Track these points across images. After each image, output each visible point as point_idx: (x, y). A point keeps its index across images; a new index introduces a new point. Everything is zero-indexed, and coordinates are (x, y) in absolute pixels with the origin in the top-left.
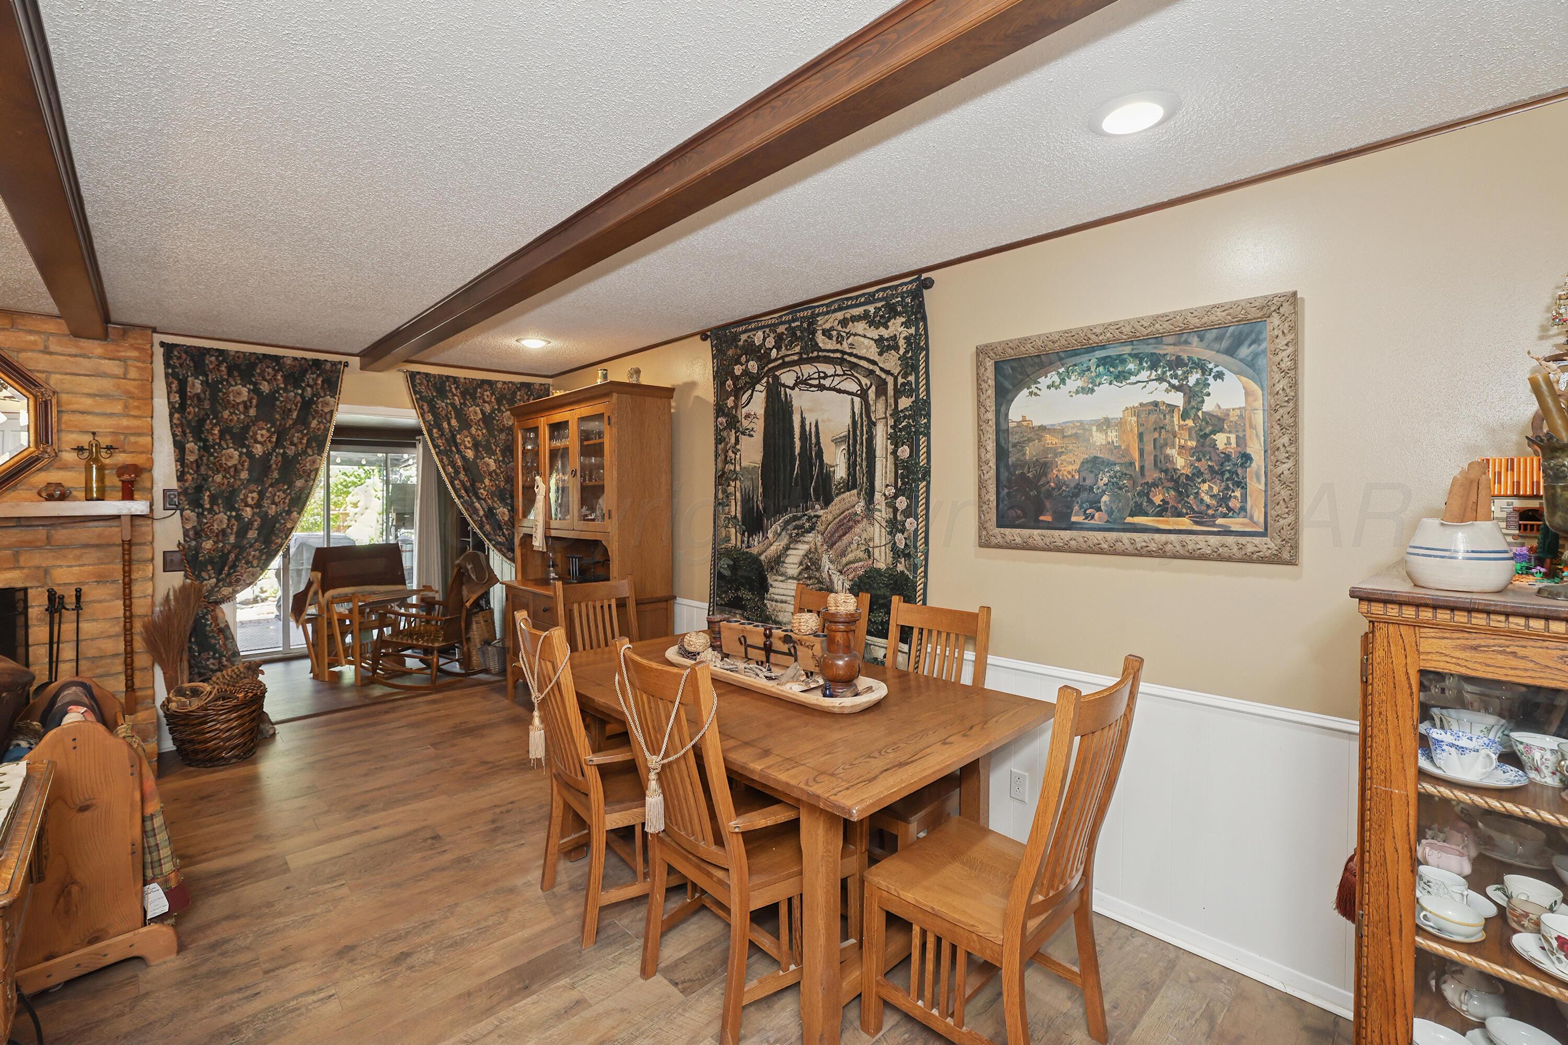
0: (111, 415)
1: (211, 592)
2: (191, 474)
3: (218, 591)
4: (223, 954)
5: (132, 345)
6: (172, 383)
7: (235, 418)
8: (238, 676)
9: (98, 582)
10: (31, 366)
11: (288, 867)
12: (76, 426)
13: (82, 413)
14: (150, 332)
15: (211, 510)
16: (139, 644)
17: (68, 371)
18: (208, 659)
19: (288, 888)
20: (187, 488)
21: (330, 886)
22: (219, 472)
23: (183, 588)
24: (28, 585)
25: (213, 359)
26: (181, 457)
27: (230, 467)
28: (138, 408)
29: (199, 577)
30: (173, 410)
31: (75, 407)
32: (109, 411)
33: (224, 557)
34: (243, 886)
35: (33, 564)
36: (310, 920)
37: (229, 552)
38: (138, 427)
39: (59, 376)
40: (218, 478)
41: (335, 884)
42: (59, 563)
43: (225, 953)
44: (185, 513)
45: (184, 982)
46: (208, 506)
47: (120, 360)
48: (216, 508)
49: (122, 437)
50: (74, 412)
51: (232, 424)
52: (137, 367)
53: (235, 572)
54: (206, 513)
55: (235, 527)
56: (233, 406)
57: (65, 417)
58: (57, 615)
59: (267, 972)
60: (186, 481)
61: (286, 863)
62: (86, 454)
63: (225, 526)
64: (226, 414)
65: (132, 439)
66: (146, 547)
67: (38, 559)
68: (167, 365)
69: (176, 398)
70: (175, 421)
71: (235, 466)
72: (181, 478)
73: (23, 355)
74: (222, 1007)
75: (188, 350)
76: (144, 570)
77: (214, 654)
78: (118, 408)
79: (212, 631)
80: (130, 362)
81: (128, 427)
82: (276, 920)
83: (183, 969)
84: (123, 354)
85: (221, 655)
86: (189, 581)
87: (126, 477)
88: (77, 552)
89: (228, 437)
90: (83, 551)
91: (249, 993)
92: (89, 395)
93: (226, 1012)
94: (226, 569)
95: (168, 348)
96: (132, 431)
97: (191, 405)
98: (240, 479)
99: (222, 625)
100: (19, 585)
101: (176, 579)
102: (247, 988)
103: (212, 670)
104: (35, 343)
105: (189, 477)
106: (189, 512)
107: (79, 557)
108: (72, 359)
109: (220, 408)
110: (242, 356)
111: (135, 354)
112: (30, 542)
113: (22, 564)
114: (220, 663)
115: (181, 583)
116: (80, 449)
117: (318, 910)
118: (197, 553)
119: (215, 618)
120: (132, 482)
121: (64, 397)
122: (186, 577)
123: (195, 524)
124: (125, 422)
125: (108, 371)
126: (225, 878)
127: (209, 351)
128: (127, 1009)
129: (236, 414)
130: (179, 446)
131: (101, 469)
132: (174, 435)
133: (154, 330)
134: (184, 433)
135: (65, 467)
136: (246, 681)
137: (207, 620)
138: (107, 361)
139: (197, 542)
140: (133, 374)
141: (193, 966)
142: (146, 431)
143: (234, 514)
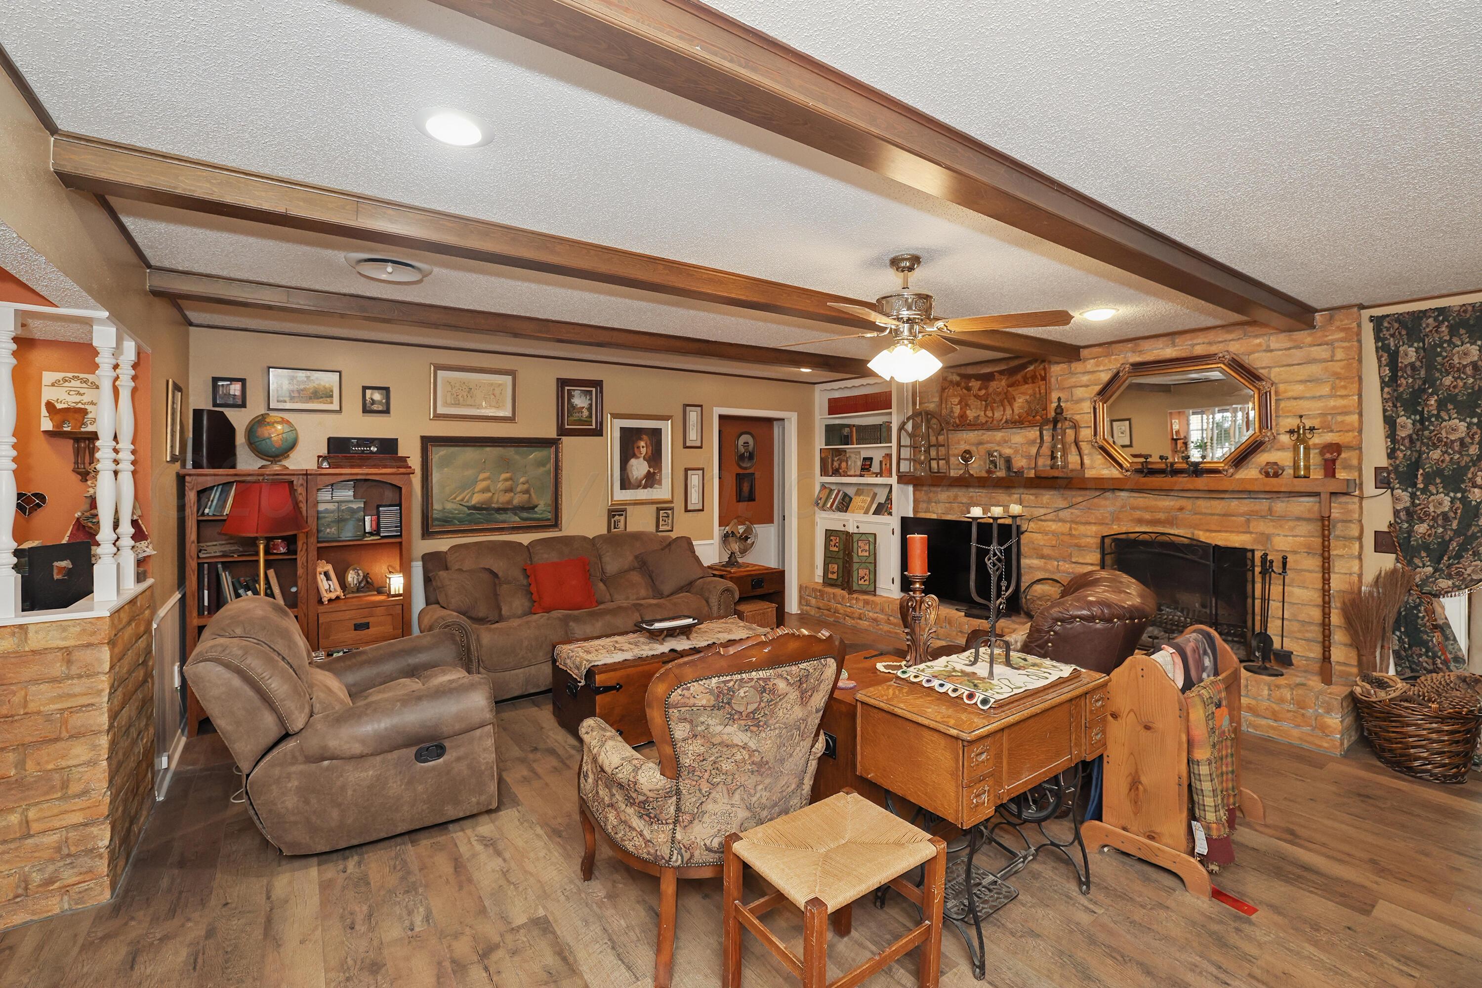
0: (1320, 397)
1: (1425, 581)
2: (1402, 451)
3: (1434, 582)
4: (1238, 930)
5: (1338, 327)
6: (1382, 356)
7: (1461, 384)
8: (1448, 684)
9: (1309, 553)
10: (1257, 364)
11: (1371, 911)
12: (1290, 411)
13: (1295, 399)
14: (1356, 309)
15: (1424, 491)
16: (1336, 618)
17: (1285, 363)
18: (1420, 655)
19: (1349, 928)
20: (1398, 466)
21: (1396, 964)
22: (1435, 447)
23: (1394, 571)
24: (1255, 547)
25: (1431, 320)
26: (1392, 435)
27: (1453, 442)
28: (1345, 387)
29: (1410, 562)
30: (1384, 384)
31: (1290, 394)
32: (1318, 394)
33: (1444, 545)
34: (1311, 892)
35: (1258, 530)
36: (1337, 973)
37: (1451, 540)
38: (1345, 407)
39: (1277, 369)
40: (1436, 454)
41: (1405, 968)
42: (1277, 532)
43: (1240, 931)
44: (1395, 492)
45: (1194, 924)
46: (1421, 486)
47: (1327, 344)
48: (1432, 488)
49: (1330, 417)
50: (1289, 399)
51: (1457, 391)
52: (1343, 348)
53: (1458, 563)
54: (1418, 493)
55: (1459, 511)
56: (1459, 370)
57: (1283, 404)
58: (1267, 576)
59: (1251, 976)
60: (1396, 458)
61: (1373, 906)
62: (1296, 435)
63: (1447, 509)
64: (1448, 381)
65: (1339, 418)
66: (1352, 525)
67: (1261, 527)
68: (1377, 338)
69: (1387, 371)
70: (1385, 396)
71: (1462, 440)
72: (1391, 455)
73: (1252, 357)
74: (1196, 966)
75: (1399, 319)
76: (1350, 548)
77: (1427, 651)
78: (1326, 390)
79: (1425, 625)
80: (1336, 344)
81: (1334, 408)
82: (1306, 945)
83: (1203, 914)
84: (1330, 338)
85: (1435, 656)
86: (1399, 565)
87: (1328, 456)
88: (1291, 524)
89: (1450, 406)
90: (1296, 523)
91: (1222, 976)
92: (1301, 382)
93: (1194, 971)
94: (1446, 558)
95: (1377, 321)
96: (1339, 411)
97: (1402, 376)
98: (1468, 455)
99: (1441, 622)
100: (1249, 547)
101: (1388, 561)
102: (1226, 971)
103: (1425, 669)
104: (1260, 345)
105: (1400, 455)
106: (1400, 491)
107: (1292, 529)
108: (1287, 352)
109: (1437, 375)
110: (1470, 308)
111: (1342, 335)
112: (1257, 512)
113: (1251, 530)
114: (1434, 663)
115: (1392, 566)
116: (1291, 432)
117: (1355, 974)
118: (1410, 536)
119: (1431, 612)
120: (1334, 461)
121: (1281, 387)
122: (1397, 560)
123: (1408, 504)
124: (1332, 403)
125: (1318, 357)
126: (1305, 874)
127: (1424, 313)
128: (1149, 907)
129: (1462, 379)
130: (1390, 422)
131: (1307, 449)
132: (1385, 411)
133: (1362, 307)
134: (1395, 406)
135: (1282, 448)
136: (1458, 694)
137: (1420, 611)
138: (1316, 348)
139: (1410, 525)
140: (1339, 354)
141: (1211, 918)
142: (1352, 409)
143: (1459, 495)
